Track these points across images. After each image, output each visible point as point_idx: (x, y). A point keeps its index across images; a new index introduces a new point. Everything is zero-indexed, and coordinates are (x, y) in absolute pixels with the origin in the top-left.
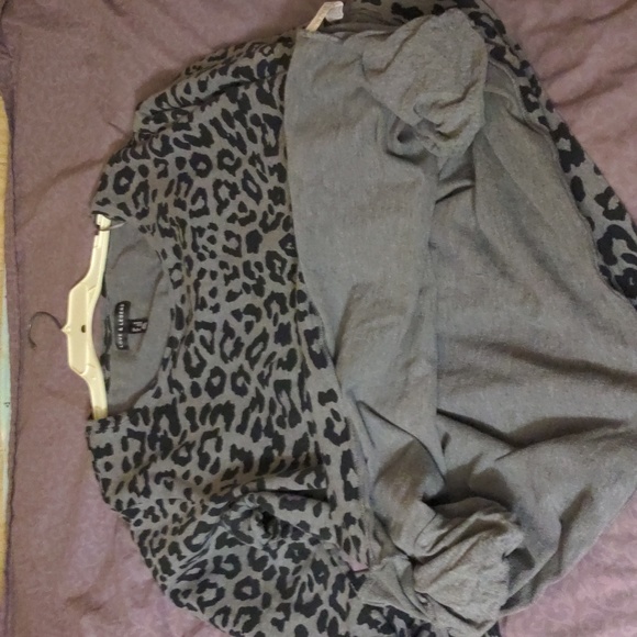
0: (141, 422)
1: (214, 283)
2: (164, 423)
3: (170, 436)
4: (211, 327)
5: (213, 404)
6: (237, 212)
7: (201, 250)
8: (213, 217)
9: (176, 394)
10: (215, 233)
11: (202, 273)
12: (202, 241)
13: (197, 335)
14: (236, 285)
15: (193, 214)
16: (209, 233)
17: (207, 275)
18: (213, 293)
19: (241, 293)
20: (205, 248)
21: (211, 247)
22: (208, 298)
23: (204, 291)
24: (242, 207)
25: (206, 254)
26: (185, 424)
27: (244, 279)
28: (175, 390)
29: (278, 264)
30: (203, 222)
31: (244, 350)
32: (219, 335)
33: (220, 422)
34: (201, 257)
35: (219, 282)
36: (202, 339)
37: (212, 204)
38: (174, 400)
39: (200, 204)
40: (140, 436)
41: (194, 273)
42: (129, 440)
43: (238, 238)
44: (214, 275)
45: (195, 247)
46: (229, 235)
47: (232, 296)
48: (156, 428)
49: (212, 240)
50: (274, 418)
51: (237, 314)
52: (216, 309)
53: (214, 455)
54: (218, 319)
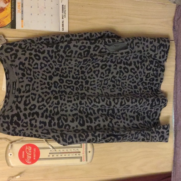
0: (7, 119)
1: (38, 85)
2: (15, 118)
3: (17, 121)
4: (35, 95)
5: (32, 112)
6: (46, 70)
7: (35, 77)
8: (39, 70)
9: (19, 110)
10: (39, 74)
11: (35, 82)
12: (36, 75)
13: (31, 96)
14: (43, 86)
15: (34, 68)
16: (38, 73)
17: (36, 83)
18: (37, 87)
19: (44, 88)
20: (36, 76)
21: (38, 76)
22: (36, 88)
23: (35, 86)
24: (47, 69)
25: (36, 78)
26: (23, 117)
27: (46, 85)
28: (18, 109)
29: (56, 84)
30: (36, 70)
31: (45, 100)
32: (37, 97)
33: (35, 116)
34: (35, 78)
35: (39, 85)
36: (32, 97)
37: (39, 67)
38: (18, 112)
39: (36, 66)
40: (7, 122)
41: (33, 82)
42: (3, 124)
43: (46, 76)
44: (38, 83)
45: (34, 76)
46: (43, 75)
47: (42, 89)
48: (12, 120)
49: (38, 75)
50: (51, 114)
51: (43, 93)
52: (37, 91)
53: (34, 124)
54: (37, 93)
